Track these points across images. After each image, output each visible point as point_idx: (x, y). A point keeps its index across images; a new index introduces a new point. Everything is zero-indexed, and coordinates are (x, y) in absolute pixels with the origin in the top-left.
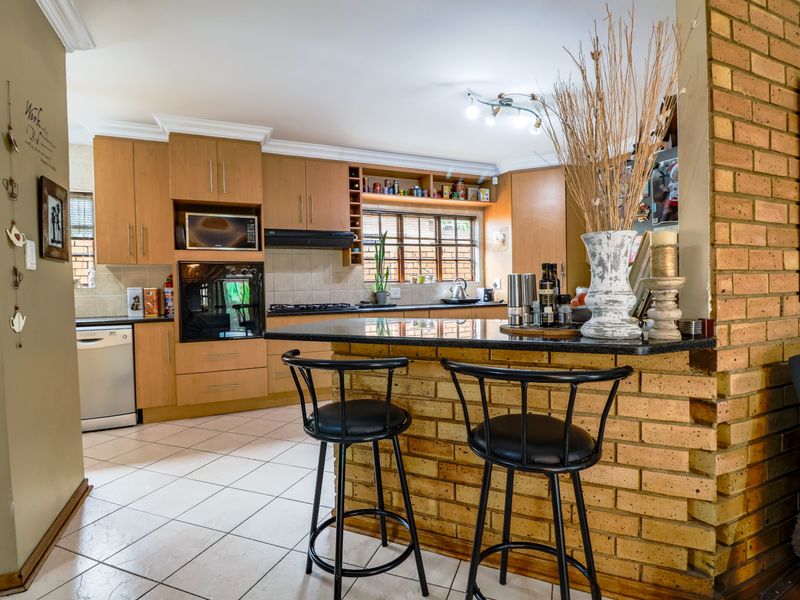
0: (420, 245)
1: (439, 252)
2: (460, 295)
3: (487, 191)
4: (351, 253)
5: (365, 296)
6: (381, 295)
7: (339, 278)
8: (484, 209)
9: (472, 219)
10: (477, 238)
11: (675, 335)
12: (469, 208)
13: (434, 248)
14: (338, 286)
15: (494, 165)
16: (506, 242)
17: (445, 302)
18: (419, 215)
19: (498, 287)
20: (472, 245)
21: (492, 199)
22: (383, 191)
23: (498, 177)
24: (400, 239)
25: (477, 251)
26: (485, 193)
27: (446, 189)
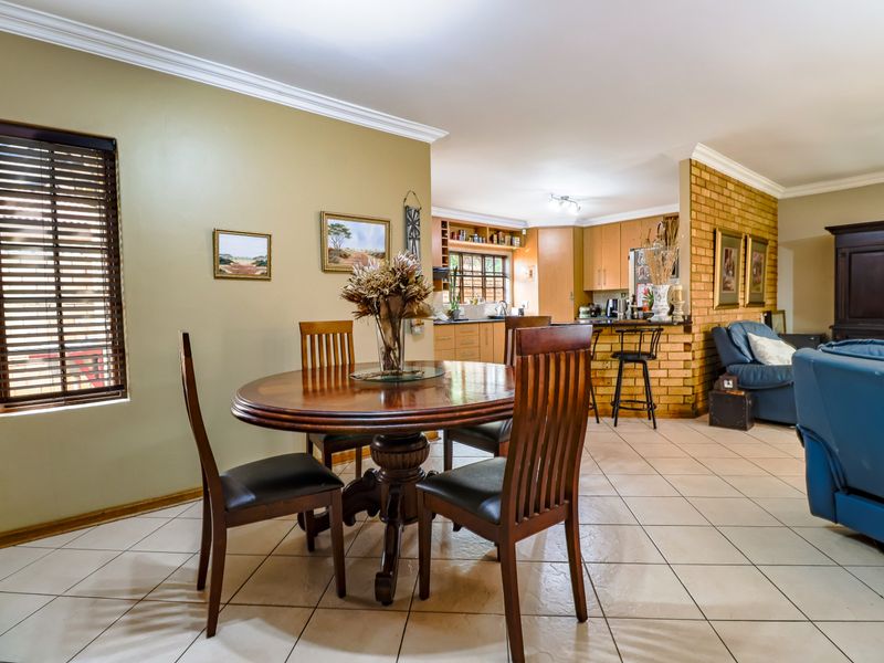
0: (473, 276)
1: (484, 282)
2: (503, 313)
3: (518, 239)
4: (443, 282)
6: (456, 313)
8: (512, 251)
9: (504, 258)
10: (508, 271)
11: (682, 320)
12: (504, 250)
13: (481, 278)
15: (524, 221)
16: (533, 275)
17: (492, 317)
18: (472, 254)
20: (504, 276)
21: (522, 245)
22: (458, 239)
23: (527, 230)
24: (461, 271)
25: (508, 281)
26: (517, 240)
27: (495, 236)
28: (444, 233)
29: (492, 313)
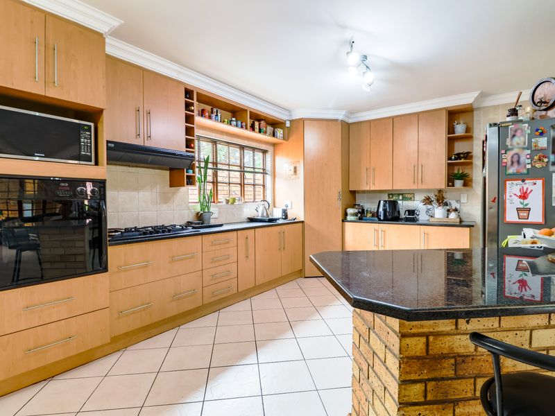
0: (229, 170)
1: (243, 178)
2: (265, 214)
3: (281, 131)
4: (186, 174)
5: (189, 216)
6: (206, 216)
7: (166, 199)
8: (274, 145)
9: (264, 152)
10: (269, 167)
12: (265, 142)
13: (238, 173)
14: (165, 207)
15: (289, 111)
16: (298, 172)
17: (252, 220)
19: (289, 207)
20: (264, 173)
21: (285, 138)
22: (210, 117)
23: (291, 121)
24: (215, 163)
25: (268, 178)
26: (279, 132)
27: (257, 124)
28: (188, 106)
29: (253, 214)
